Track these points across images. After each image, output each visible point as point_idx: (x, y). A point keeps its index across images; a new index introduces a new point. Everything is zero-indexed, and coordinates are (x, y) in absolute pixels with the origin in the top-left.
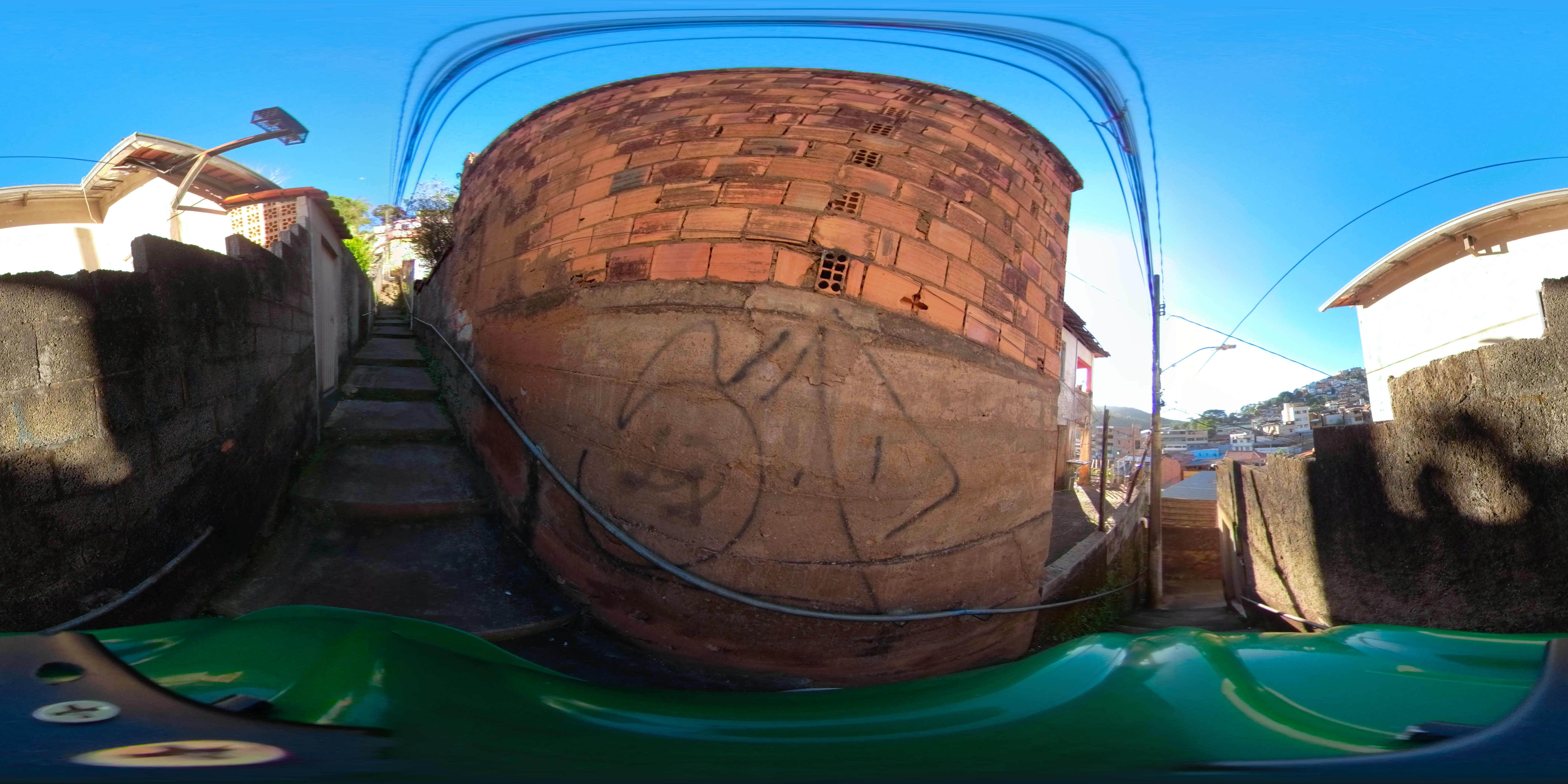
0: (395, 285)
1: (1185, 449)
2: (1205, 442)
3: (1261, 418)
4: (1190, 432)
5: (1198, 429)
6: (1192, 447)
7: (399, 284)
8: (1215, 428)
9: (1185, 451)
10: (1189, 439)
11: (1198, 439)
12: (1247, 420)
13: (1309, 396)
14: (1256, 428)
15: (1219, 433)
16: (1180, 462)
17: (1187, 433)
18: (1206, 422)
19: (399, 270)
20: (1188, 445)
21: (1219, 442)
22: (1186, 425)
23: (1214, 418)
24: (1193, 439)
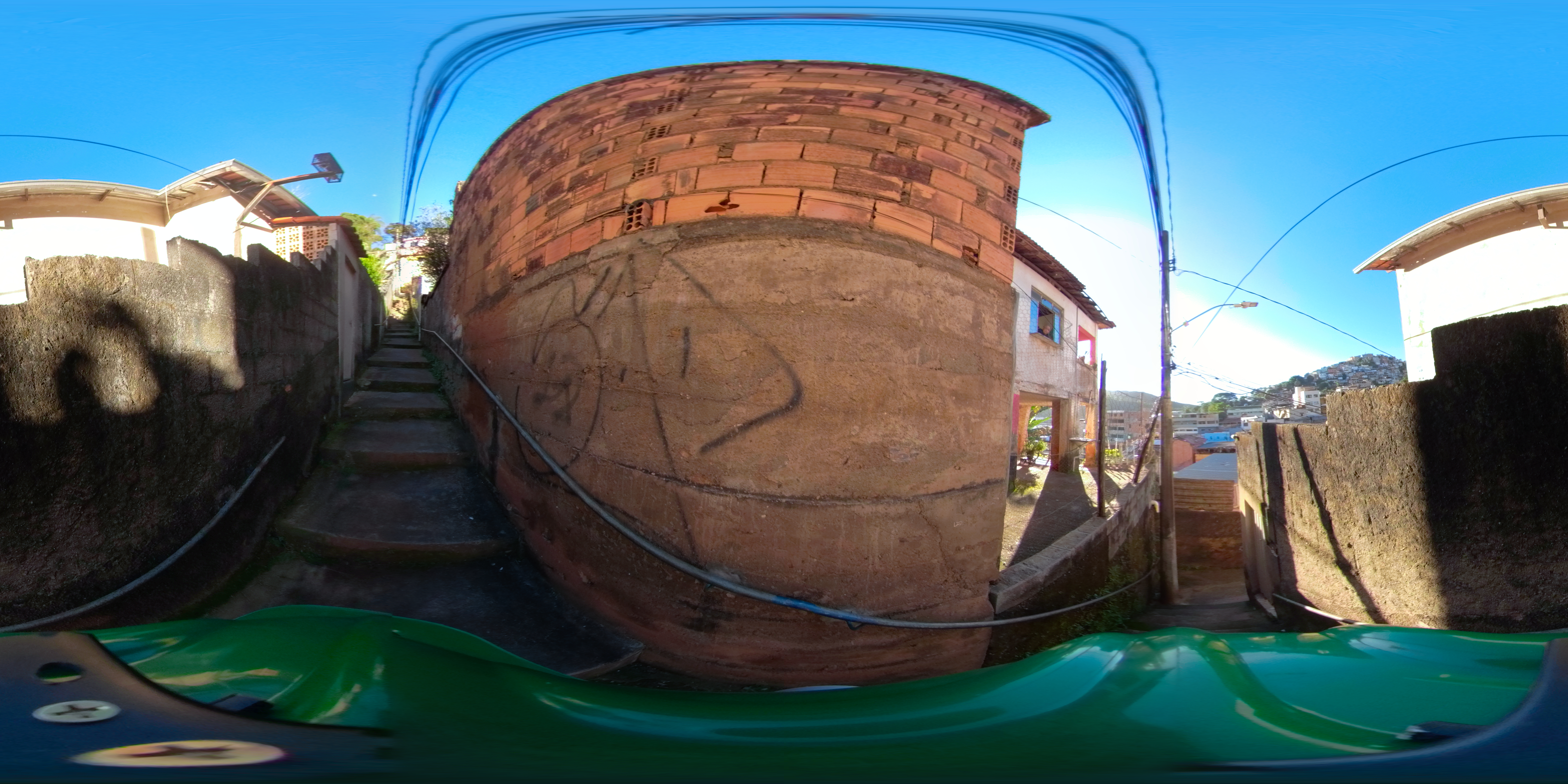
0: (404, 300)
1: (1196, 432)
2: (1216, 425)
3: (1271, 402)
4: (1201, 415)
5: (1209, 412)
6: (1203, 430)
7: (409, 299)
8: (1226, 410)
9: (1196, 435)
10: (1200, 423)
11: (1209, 422)
12: (1258, 403)
13: (1320, 380)
14: (1266, 411)
15: (1230, 417)
16: (1191, 445)
17: (1198, 416)
18: (1217, 405)
19: (409, 287)
20: (1199, 428)
21: (1229, 426)
22: (1197, 408)
23: (1225, 401)
24: (1204, 423)
